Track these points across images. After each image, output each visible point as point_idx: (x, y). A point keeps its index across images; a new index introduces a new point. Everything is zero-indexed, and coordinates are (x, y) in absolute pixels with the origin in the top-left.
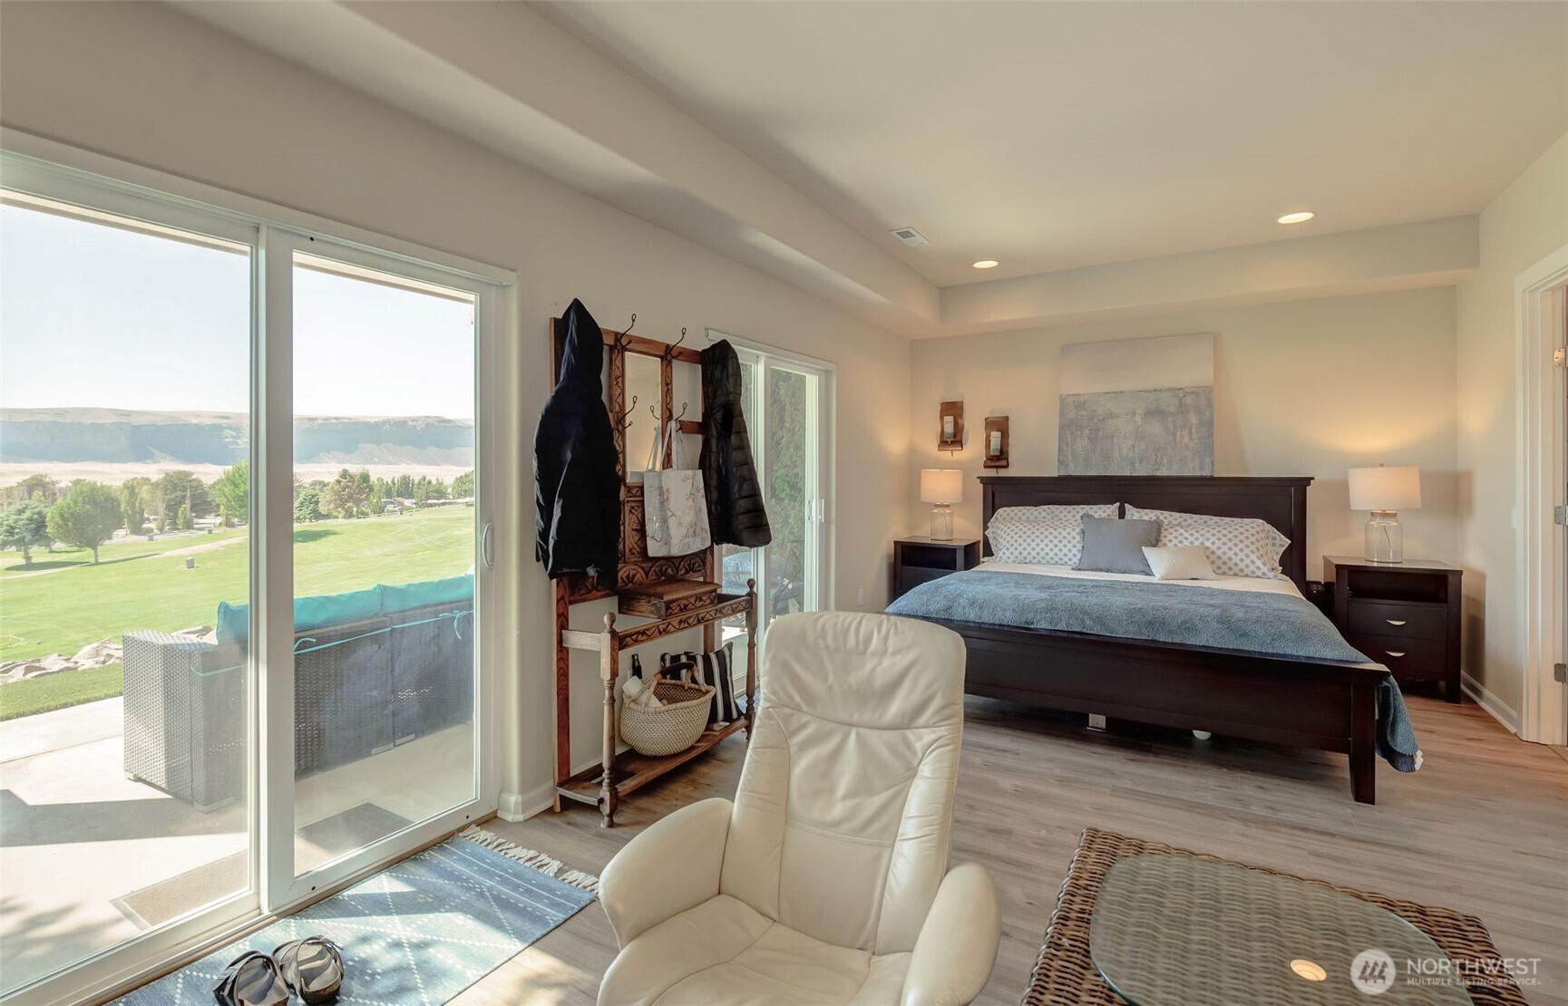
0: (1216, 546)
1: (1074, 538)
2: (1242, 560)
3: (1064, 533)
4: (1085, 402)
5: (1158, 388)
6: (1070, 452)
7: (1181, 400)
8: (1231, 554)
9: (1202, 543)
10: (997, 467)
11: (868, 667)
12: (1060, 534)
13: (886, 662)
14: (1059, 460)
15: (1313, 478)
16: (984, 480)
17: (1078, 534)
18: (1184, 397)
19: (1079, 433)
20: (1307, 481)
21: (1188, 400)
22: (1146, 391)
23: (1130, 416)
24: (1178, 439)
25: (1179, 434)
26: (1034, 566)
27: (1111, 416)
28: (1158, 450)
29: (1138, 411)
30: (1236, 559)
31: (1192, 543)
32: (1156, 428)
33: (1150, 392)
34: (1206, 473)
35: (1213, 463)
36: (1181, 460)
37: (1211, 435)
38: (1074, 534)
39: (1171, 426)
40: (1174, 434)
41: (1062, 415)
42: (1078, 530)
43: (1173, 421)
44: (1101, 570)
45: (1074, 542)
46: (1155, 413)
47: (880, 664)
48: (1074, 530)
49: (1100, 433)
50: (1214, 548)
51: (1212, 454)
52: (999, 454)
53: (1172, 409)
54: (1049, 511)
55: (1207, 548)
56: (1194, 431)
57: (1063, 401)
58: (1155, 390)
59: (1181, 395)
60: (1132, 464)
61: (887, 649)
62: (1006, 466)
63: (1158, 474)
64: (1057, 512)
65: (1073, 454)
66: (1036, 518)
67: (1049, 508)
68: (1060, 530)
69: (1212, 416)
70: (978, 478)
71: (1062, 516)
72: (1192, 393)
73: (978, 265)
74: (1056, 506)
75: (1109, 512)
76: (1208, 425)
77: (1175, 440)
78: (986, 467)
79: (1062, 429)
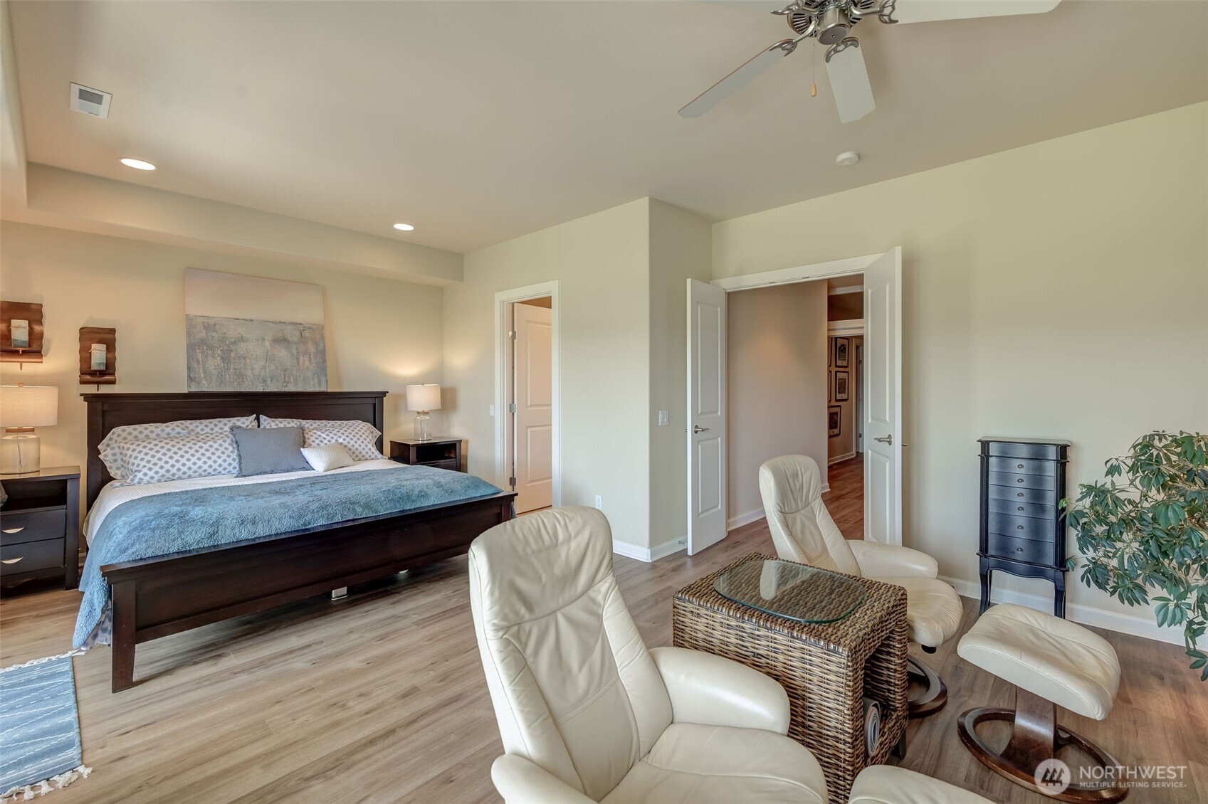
0: (346, 441)
1: (226, 449)
2: (364, 449)
3: (216, 446)
4: (215, 324)
5: (282, 321)
6: (201, 370)
7: (301, 333)
8: (357, 446)
9: (337, 440)
10: (98, 383)
11: (563, 555)
12: (211, 446)
13: (573, 545)
14: (189, 376)
15: (388, 392)
16: (87, 397)
17: (229, 444)
18: (304, 330)
19: (210, 352)
20: (384, 394)
21: (307, 333)
22: (273, 322)
23: (260, 342)
24: (301, 363)
25: (301, 358)
26: (188, 481)
27: (242, 339)
28: (286, 371)
29: (266, 338)
30: (360, 449)
31: (329, 441)
32: (282, 353)
33: (276, 323)
34: (323, 389)
35: (327, 381)
36: (304, 379)
37: (325, 361)
38: (226, 445)
39: (295, 352)
40: (298, 359)
41: (189, 334)
42: (229, 441)
43: (297, 349)
44: (265, 473)
45: (227, 453)
46: (281, 341)
47: (569, 549)
48: (225, 441)
49: (233, 354)
50: (345, 443)
51: (326, 375)
52: (104, 369)
53: (295, 339)
54: (183, 426)
55: (341, 444)
56: (312, 357)
57: (190, 322)
58: (280, 322)
59: (301, 329)
60: (265, 381)
61: (570, 535)
62: (113, 382)
63: (287, 390)
64: (191, 427)
65: (205, 372)
66: (168, 434)
67: (182, 424)
68: (211, 443)
69: (325, 347)
70: (81, 395)
71: (198, 430)
72: (310, 328)
73: (128, 162)
74: (189, 421)
75: (247, 423)
76: (322, 353)
77: (298, 364)
78: (82, 382)
79: (191, 348)
